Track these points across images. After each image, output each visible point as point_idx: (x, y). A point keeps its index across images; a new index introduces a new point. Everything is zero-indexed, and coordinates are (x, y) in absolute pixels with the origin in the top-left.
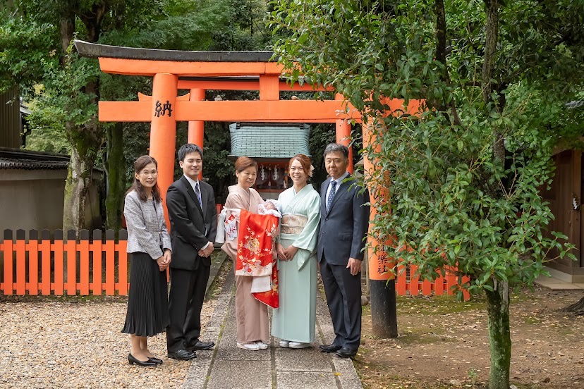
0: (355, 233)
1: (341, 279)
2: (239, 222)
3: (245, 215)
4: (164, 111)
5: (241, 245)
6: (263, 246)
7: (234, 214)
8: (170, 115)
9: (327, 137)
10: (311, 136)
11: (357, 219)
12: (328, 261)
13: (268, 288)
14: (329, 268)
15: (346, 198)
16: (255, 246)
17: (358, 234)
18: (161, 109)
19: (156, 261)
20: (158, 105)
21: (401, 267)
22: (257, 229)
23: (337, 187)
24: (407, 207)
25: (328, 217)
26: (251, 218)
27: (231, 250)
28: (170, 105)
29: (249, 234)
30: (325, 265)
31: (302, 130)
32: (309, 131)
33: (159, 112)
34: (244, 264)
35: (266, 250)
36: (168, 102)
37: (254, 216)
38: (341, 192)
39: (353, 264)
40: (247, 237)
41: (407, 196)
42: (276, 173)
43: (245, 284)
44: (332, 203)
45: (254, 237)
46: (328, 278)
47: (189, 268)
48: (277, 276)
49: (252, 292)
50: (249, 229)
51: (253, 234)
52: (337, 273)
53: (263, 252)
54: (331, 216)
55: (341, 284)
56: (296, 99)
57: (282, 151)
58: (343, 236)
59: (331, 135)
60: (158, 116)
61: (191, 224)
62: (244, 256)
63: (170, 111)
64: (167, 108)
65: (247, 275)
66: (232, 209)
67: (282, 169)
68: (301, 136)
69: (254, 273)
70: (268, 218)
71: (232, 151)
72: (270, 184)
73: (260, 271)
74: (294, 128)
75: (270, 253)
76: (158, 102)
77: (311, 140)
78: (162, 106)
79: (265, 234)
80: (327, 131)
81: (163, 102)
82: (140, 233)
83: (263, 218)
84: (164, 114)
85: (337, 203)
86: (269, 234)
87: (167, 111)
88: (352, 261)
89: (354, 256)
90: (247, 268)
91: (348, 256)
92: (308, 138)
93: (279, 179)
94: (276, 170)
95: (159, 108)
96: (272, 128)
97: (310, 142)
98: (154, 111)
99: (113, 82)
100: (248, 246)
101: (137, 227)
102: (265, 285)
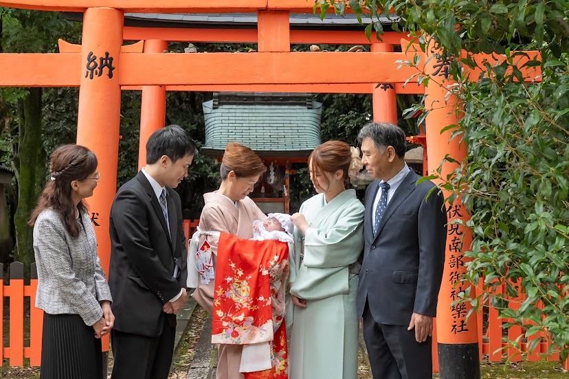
0: (421, 271)
1: (400, 348)
2: (216, 253)
3: (228, 241)
4: (101, 69)
5: (220, 293)
6: (256, 293)
7: (209, 240)
8: (110, 75)
9: (347, 121)
10: (323, 119)
11: (424, 248)
12: (376, 318)
13: (267, 365)
14: (378, 329)
15: (406, 212)
16: (242, 294)
17: (426, 273)
18: (96, 65)
19: (92, 327)
20: (91, 58)
21: (532, 337)
22: (247, 266)
23: (391, 193)
24: (543, 227)
25: (374, 244)
26: (237, 248)
27: (204, 298)
28: (111, 59)
29: (233, 274)
30: (372, 324)
31: (311, 111)
32: (320, 111)
33: (92, 70)
34: (225, 324)
35: (261, 298)
36: (107, 54)
37: (244, 242)
38: (398, 203)
39: (419, 323)
40: (229, 279)
41: (541, 208)
42: (272, 173)
43: (230, 357)
44: (383, 219)
45: (242, 278)
46: (376, 347)
47: (148, 332)
48: (286, 344)
49: (242, 370)
50: (233, 265)
51: (240, 273)
52: (393, 339)
53: (256, 302)
54: (382, 241)
55: (398, 356)
56: (317, 51)
57: (282, 141)
58: (400, 275)
59: (353, 118)
60: (92, 78)
61: (156, 259)
62: (225, 310)
63: (111, 69)
64: (106, 65)
65: (231, 342)
66: (208, 233)
67: (280, 167)
68: (309, 118)
69: (242, 339)
70: (266, 246)
71: (208, 141)
72: (263, 190)
73: (252, 335)
74: (298, 107)
75: (269, 303)
76: (91, 54)
77: (323, 126)
78: (98, 61)
79: (260, 273)
80: (346, 112)
81: (99, 54)
82: (66, 285)
83: (259, 246)
84: (100, 74)
85: (391, 221)
86: (265, 273)
87: (106, 69)
88: (416, 318)
89: (421, 310)
90: (230, 331)
91: (410, 309)
92: (319, 122)
93: (276, 183)
94: (272, 169)
95: (92, 64)
96: (266, 107)
97: (322, 128)
98: (84, 70)
99: (25, 34)
100: (231, 294)
101: (61, 274)
102: (261, 359)
